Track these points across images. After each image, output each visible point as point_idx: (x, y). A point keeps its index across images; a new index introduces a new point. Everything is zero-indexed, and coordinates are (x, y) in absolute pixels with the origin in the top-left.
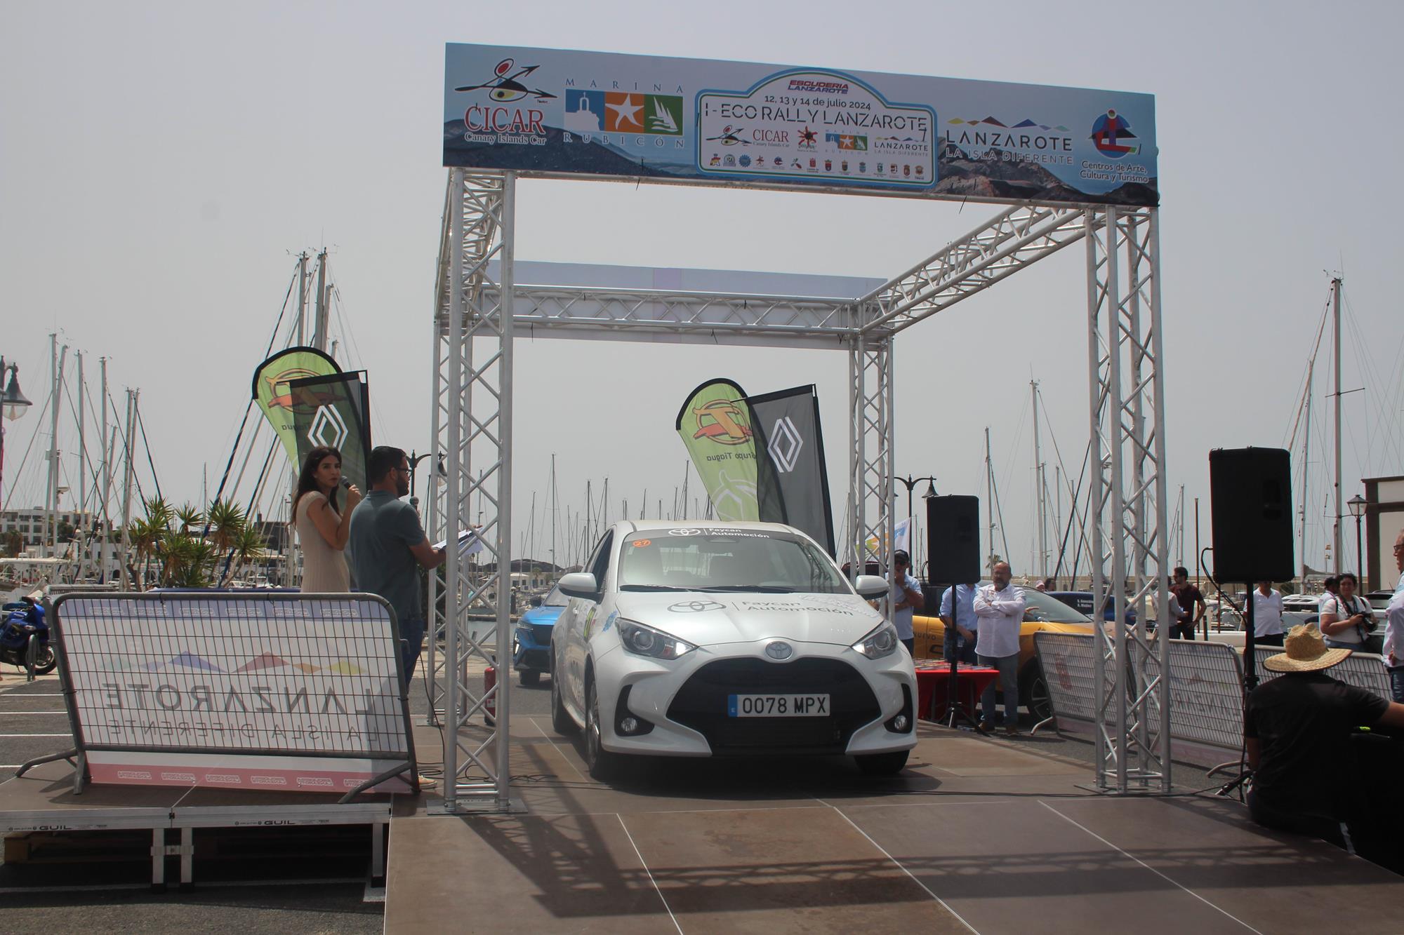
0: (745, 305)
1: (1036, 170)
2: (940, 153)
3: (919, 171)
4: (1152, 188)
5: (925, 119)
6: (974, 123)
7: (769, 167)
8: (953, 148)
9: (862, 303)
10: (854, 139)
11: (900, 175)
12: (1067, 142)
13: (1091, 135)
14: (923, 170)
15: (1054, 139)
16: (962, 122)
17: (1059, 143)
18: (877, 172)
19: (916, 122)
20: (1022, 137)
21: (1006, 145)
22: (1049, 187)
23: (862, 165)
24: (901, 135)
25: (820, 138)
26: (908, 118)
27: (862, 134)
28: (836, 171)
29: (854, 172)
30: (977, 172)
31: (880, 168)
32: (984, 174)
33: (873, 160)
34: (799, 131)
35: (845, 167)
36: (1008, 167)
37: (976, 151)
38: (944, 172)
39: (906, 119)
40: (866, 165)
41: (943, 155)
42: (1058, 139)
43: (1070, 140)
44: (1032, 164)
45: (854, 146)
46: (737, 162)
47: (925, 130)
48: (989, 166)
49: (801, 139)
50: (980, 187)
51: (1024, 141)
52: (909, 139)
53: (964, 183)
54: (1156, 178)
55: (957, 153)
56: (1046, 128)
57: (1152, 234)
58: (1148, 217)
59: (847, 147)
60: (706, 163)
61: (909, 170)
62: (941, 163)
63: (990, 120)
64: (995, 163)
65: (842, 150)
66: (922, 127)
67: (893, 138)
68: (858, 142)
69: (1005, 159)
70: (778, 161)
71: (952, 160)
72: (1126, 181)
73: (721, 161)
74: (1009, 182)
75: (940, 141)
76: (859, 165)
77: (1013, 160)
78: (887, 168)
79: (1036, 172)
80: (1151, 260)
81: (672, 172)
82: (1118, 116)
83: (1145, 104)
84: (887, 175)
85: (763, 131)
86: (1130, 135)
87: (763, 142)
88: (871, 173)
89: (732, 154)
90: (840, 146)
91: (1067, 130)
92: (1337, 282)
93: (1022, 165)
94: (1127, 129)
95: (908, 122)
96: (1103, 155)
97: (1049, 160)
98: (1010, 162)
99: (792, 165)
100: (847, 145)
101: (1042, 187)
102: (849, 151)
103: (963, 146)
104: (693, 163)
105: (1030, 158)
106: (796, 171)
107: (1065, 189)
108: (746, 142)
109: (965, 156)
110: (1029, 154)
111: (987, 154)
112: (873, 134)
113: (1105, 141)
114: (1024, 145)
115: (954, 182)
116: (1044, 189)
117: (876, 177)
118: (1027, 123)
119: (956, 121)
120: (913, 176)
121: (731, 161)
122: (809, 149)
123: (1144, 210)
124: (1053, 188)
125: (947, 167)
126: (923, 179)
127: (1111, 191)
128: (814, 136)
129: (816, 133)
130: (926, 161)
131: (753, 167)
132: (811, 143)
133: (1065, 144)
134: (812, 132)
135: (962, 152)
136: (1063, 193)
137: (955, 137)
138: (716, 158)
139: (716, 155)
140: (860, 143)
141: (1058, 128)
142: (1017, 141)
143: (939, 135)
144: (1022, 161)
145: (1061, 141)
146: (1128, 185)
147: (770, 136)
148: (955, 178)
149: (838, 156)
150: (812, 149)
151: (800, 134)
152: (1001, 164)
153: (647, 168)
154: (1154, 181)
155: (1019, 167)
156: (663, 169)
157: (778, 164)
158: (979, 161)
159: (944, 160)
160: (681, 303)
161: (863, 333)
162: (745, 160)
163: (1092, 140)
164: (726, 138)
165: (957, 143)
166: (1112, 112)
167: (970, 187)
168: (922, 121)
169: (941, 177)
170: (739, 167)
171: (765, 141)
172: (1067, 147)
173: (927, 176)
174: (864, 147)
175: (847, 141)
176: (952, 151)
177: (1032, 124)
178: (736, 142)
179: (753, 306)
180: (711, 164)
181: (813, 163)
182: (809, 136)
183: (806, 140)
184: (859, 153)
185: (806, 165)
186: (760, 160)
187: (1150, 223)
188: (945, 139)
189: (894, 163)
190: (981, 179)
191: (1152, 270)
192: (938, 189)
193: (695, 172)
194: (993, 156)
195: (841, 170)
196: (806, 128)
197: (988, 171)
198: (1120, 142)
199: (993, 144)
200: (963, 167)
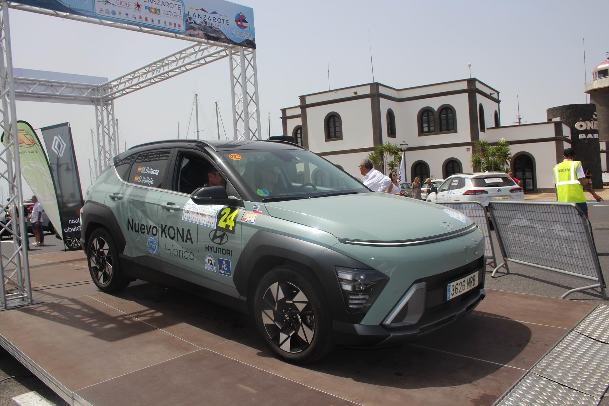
0: (52, 86)
1: (218, 30)
2: (186, 20)
3: (179, 26)
4: (254, 42)
5: (180, 6)
6: (197, 10)
7: (124, 17)
8: (190, 18)
9: (101, 87)
10: (155, 9)
11: (172, 27)
12: (228, 22)
13: (235, 20)
14: (181, 26)
15: (224, 20)
16: (193, 9)
17: (225, 22)
18: (164, 24)
19: (177, 6)
20: (213, 17)
21: (208, 20)
22: (223, 38)
23: (159, 20)
24: (173, 10)
25: (143, 7)
26: (175, 4)
27: (158, 8)
28: (149, 22)
29: (156, 23)
30: (199, 29)
31: (165, 23)
32: (201, 30)
33: (163, 19)
34: (135, 3)
35: (153, 21)
36: (210, 28)
37: (199, 21)
38: (188, 28)
39: (174, 4)
40: (160, 21)
41: (187, 21)
42: (225, 20)
43: (228, 21)
44: (217, 28)
45: (156, 13)
46: (110, 13)
47: (181, 10)
48: (203, 27)
49: (136, 7)
50: (200, 35)
51: (214, 20)
52: (175, 13)
53: (195, 33)
54: (255, 39)
55: (192, 21)
56: (221, 15)
57: (254, 58)
58: (252, 52)
59: (153, 13)
60: (98, 12)
61: (176, 25)
62: (187, 24)
63: (203, 10)
64: (205, 26)
65: (151, 14)
66: (180, 9)
67: (170, 11)
68: (157, 11)
69: (209, 25)
70: (127, 15)
71: (191, 23)
72: (246, 39)
73: (104, 12)
74: (209, 34)
75: (186, 15)
76: (158, 21)
77: (211, 26)
78: (168, 24)
79: (218, 32)
80: (254, 68)
81: (83, 14)
82: (243, 14)
83: (251, 11)
84: (168, 26)
85: (120, 1)
86: (246, 22)
87: (120, 6)
88: (162, 25)
89: (108, 9)
90: (151, 12)
91: (227, 17)
92: (196, 95)
93: (214, 28)
94: (246, 19)
95: (175, 6)
96: (240, 29)
97: (221, 27)
98: (210, 27)
99: (133, 17)
100: (153, 12)
101: (220, 37)
102: (154, 14)
103: (194, 18)
104: (92, 11)
105: (216, 26)
106: (134, 20)
107: (228, 39)
108: (114, 5)
109: (195, 22)
110: (216, 24)
111: (202, 22)
112: (162, 8)
113: (239, 23)
114: (214, 21)
115: (191, 32)
116: (221, 38)
117: (164, 26)
118: (215, 13)
119: (191, 8)
120: (177, 28)
121: (108, 12)
122: (139, 11)
123: (250, 50)
124: (224, 38)
125: (189, 26)
126: (181, 29)
127: (242, 42)
128: (141, 6)
129: (141, 5)
130: (181, 22)
131: (117, 16)
132: (139, 9)
133: (227, 22)
134: (140, 4)
135: (193, 20)
136: (227, 40)
137: (191, 15)
138: (102, 10)
139: (101, 8)
140: (158, 11)
141: (224, 16)
142: (212, 19)
143: (186, 13)
144: (213, 27)
145: (226, 20)
146: (247, 40)
147: (123, 4)
148: (192, 30)
149: (150, 16)
150: (140, 12)
151: (135, 5)
152: (207, 27)
153: (72, 10)
154: (254, 40)
155: (213, 29)
156: (79, 12)
157: (127, 16)
158: (200, 25)
159: (188, 23)
160: (23, 83)
161: (103, 98)
162: (114, 13)
163: (235, 22)
164: (105, 2)
165: (192, 17)
166: (241, 13)
167: (197, 35)
168: (179, 6)
169: (187, 30)
170: (111, 15)
171: (122, 6)
172: (228, 23)
173: (182, 28)
174: (159, 14)
175: (153, 10)
176: (190, 20)
177: (216, 13)
178: (109, 4)
179: (55, 86)
180: (100, 12)
181: (141, 18)
182: (138, 6)
183: (137, 7)
184: (158, 16)
185: (138, 18)
186: (120, 13)
187: (253, 54)
188: (187, 15)
189: (171, 22)
190: (201, 32)
191: (254, 72)
192: (186, 34)
193: (93, 15)
194: (204, 24)
195: (152, 22)
196: (137, 2)
197: (203, 29)
198: (244, 24)
199: (204, 19)
200: (194, 26)
